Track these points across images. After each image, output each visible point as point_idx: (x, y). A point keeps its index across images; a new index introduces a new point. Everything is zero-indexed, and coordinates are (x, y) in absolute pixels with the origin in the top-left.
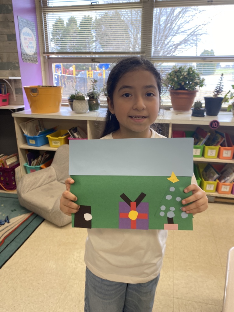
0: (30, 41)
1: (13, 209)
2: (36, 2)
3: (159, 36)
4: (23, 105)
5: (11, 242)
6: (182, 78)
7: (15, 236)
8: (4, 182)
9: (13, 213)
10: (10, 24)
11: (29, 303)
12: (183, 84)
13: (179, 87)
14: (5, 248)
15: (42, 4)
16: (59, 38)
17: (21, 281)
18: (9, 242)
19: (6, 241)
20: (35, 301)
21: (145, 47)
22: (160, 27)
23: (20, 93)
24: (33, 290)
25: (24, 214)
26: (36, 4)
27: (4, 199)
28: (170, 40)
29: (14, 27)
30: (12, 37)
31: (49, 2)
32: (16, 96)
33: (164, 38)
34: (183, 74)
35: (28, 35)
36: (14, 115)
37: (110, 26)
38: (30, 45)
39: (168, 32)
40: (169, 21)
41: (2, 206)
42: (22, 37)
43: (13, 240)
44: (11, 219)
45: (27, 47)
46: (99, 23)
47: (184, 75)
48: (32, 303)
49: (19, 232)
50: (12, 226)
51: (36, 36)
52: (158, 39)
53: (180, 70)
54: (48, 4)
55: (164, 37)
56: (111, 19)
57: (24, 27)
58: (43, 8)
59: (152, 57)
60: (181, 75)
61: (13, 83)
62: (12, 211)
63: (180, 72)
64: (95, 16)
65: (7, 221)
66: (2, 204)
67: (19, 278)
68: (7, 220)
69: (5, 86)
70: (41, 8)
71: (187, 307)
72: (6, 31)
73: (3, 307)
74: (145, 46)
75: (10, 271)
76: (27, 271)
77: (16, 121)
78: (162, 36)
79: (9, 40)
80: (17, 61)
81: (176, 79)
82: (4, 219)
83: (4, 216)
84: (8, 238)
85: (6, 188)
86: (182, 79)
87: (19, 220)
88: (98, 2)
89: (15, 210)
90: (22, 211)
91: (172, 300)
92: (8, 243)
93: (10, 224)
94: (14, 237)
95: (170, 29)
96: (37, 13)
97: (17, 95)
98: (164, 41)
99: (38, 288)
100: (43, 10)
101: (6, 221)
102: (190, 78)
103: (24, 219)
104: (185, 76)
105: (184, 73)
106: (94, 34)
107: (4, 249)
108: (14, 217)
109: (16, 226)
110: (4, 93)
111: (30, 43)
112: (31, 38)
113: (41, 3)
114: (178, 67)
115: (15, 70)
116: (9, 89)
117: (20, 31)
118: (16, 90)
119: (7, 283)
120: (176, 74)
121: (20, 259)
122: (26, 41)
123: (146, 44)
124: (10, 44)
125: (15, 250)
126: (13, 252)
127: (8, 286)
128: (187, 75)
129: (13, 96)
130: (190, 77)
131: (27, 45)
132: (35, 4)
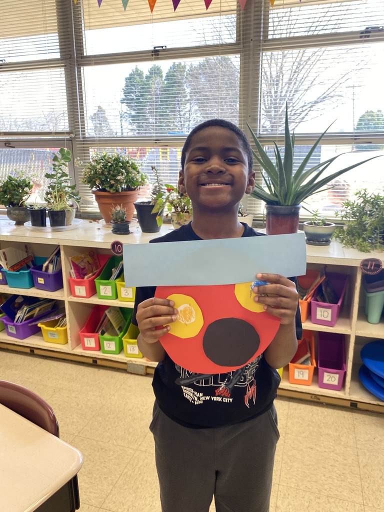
16: (135, 98)
46: (194, 75)
106: (188, 91)
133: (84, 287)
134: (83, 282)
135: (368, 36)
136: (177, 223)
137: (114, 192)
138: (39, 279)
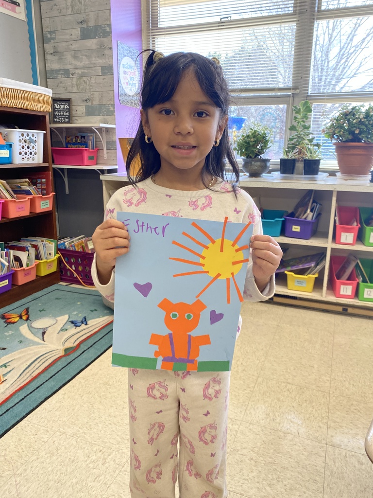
0: (132, 76)
1: (93, 308)
2: (143, 23)
3: (326, 79)
4: (116, 165)
5: (89, 348)
6: (356, 123)
7: (95, 342)
8: (82, 274)
9: (92, 313)
10: (107, 52)
11: (110, 424)
12: (357, 132)
13: (350, 137)
14: (81, 354)
15: (151, 25)
17: (100, 397)
18: (87, 348)
19: (82, 346)
20: (118, 423)
21: (298, 79)
22: (328, 65)
23: (112, 149)
24: (116, 408)
25: (109, 315)
26: (143, 26)
27: (82, 296)
28: (345, 84)
29: (111, 56)
30: (108, 70)
31: (160, 22)
32: (107, 153)
33: (333, 82)
34: (357, 116)
35: (130, 67)
36: (102, 177)
37: (247, 65)
38: (131, 82)
39: (342, 72)
40: (343, 55)
41: (78, 304)
42: (121, 70)
43: (91, 346)
44: (89, 320)
45: (127, 84)
47: (359, 118)
48: (115, 424)
49: (101, 337)
50: (91, 329)
51: (139, 70)
52: (325, 83)
53: (354, 111)
54: (159, 24)
55: (335, 80)
56: (250, 56)
57: (125, 56)
58: (152, 30)
59: (309, 95)
60: (354, 118)
61: (104, 133)
62: (92, 311)
63: (354, 115)
64: (226, 52)
65: (85, 323)
66: (78, 302)
67: (97, 392)
68: (85, 321)
69: (93, 138)
70: (149, 30)
71: (347, 459)
72: (100, 61)
73: (75, 424)
74: (300, 78)
75: (86, 383)
76: (108, 385)
77: (106, 187)
78: (332, 79)
79: (104, 74)
80: (112, 103)
81: (346, 126)
82: (80, 320)
83: (81, 316)
84: (85, 343)
85: (84, 282)
86: (355, 125)
87: (100, 322)
88: (231, 17)
89: (96, 310)
90: (105, 312)
91: (323, 447)
92: (85, 349)
93: (87, 326)
94: (93, 343)
95: (344, 68)
96: (143, 38)
97: (109, 151)
98: (335, 85)
99: (124, 407)
100: (152, 33)
101: (82, 323)
102: (369, 123)
103: (108, 322)
104: (361, 120)
105: (360, 115)
107: (79, 356)
108: (94, 318)
109: (97, 330)
110: (91, 148)
111: (132, 79)
112: (133, 71)
113: (150, 23)
114: (350, 108)
115: (108, 115)
116: (97, 142)
117: (119, 62)
118: (108, 143)
119: (82, 397)
120: (346, 118)
121: (101, 370)
122: (126, 75)
123: (300, 75)
124: (104, 79)
125: (93, 359)
126: (91, 360)
127: (83, 399)
128: (364, 118)
129: (103, 153)
130: (370, 121)
131: (127, 81)
132: (141, 24)
133: (352, 234)
134: (351, 228)
138: (294, 227)
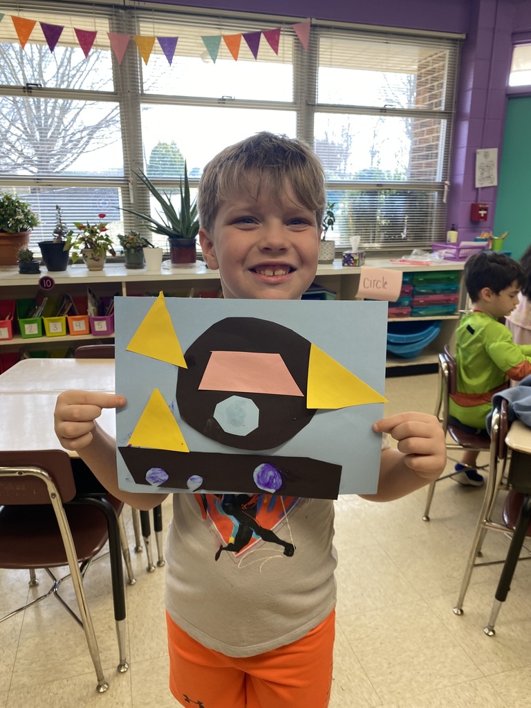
133: (6, 329)
134: (5, 323)
135: (224, 103)
136: (91, 259)
137: (14, 232)
